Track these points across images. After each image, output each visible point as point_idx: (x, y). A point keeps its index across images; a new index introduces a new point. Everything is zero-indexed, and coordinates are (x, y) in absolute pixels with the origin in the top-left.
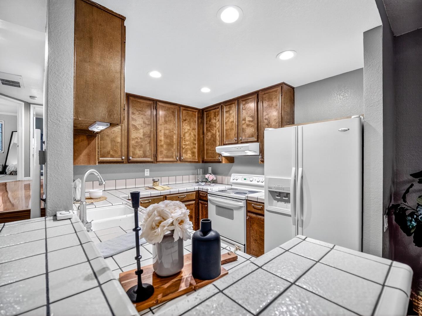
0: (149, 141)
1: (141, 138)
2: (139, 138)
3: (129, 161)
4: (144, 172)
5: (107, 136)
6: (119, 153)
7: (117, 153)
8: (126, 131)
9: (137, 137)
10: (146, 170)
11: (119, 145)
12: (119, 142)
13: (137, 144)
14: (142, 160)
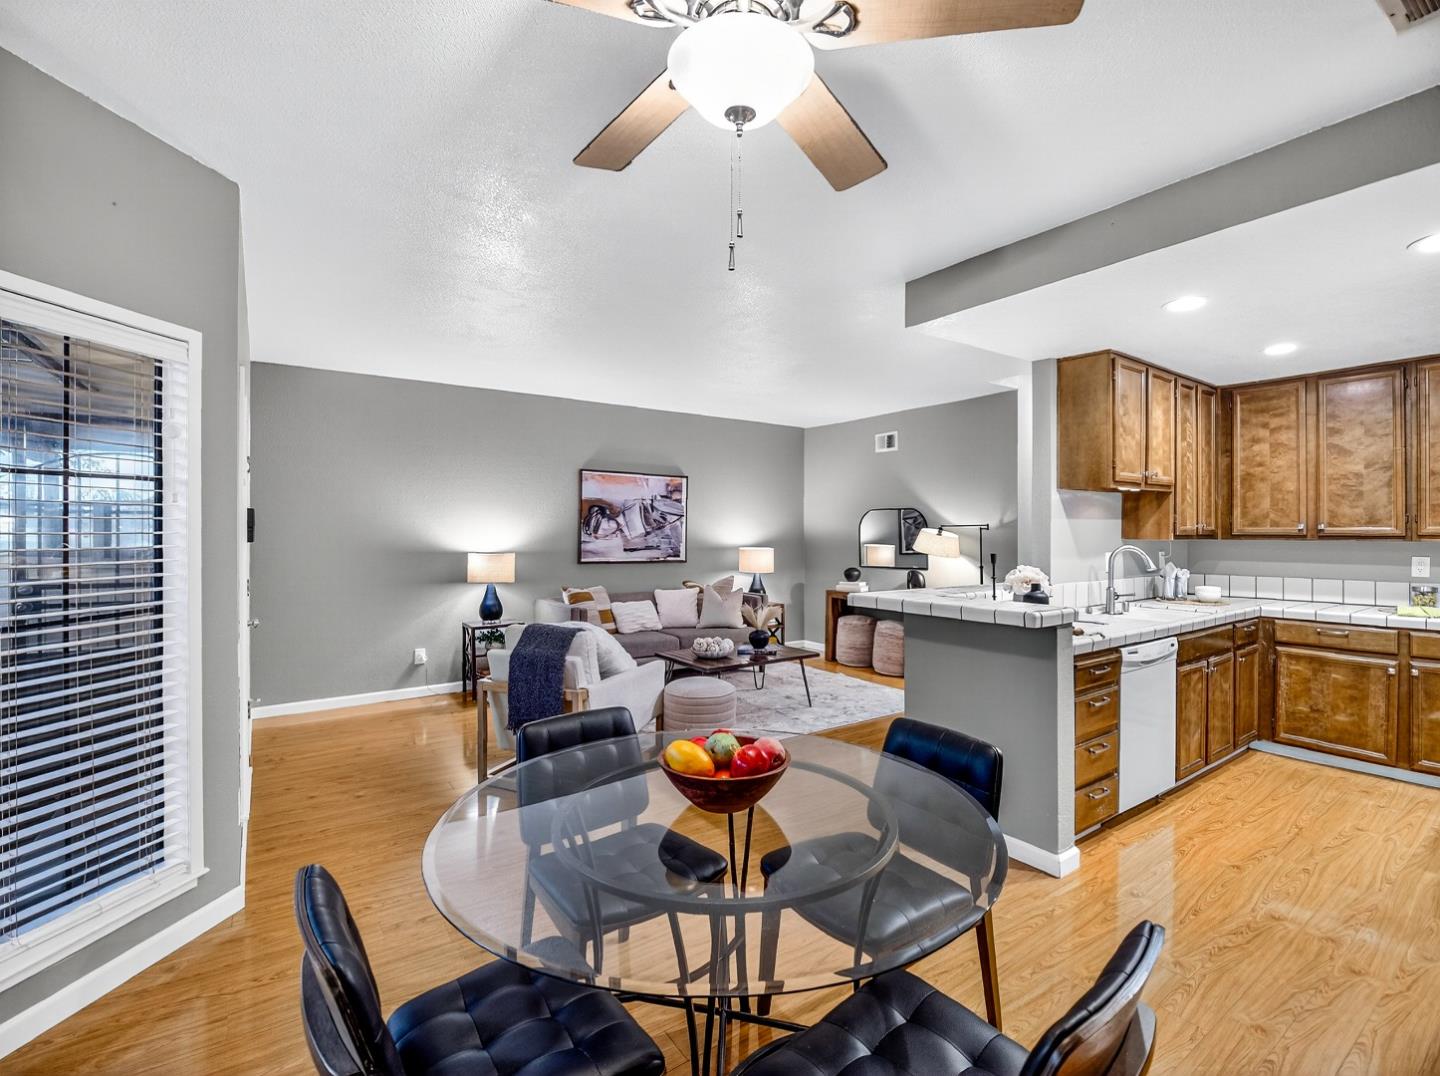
0: (1386, 479)
1: (1358, 475)
2: (1351, 476)
3: (1322, 536)
4: (1411, 565)
5: (1263, 480)
6: (1294, 516)
7: (1288, 516)
8: (1312, 464)
9: (1343, 473)
10: (1415, 559)
11: (1291, 498)
12: (1292, 492)
13: (1345, 492)
14: (1367, 531)
